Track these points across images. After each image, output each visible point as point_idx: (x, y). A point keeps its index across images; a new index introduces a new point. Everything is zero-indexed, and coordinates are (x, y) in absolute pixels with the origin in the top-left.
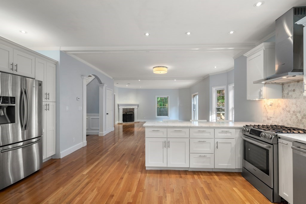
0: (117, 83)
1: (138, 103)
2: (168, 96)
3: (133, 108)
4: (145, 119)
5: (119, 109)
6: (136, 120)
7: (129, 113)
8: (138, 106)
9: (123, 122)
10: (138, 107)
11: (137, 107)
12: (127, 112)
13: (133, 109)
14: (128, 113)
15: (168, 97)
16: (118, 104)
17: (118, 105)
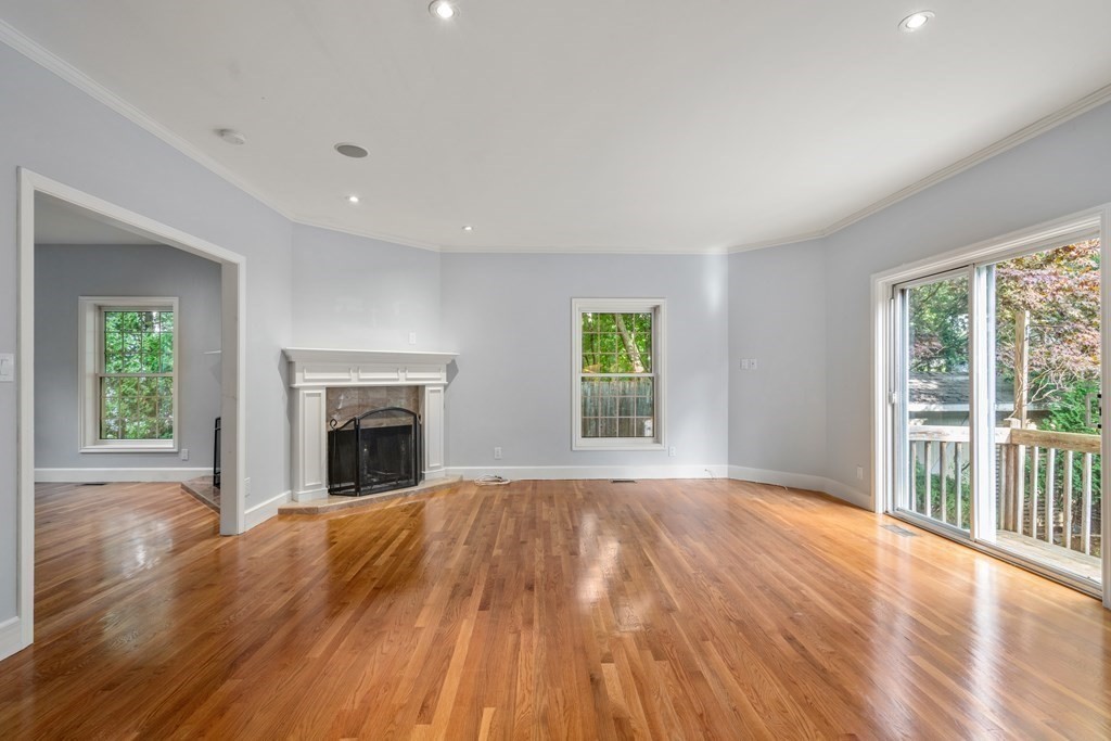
0: (222, 132)
1: (449, 349)
2: (655, 302)
3: (417, 387)
4: (498, 461)
5: (292, 391)
6: (438, 468)
7: (385, 422)
8: (452, 369)
9: (332, 492)
10: (450, 378)
11: (442, 377)
12: (366, 416)
13: (417, 391)
14: (370, 423)
15: (656, 309)
16: (284, 354)
17: (288, 364)
